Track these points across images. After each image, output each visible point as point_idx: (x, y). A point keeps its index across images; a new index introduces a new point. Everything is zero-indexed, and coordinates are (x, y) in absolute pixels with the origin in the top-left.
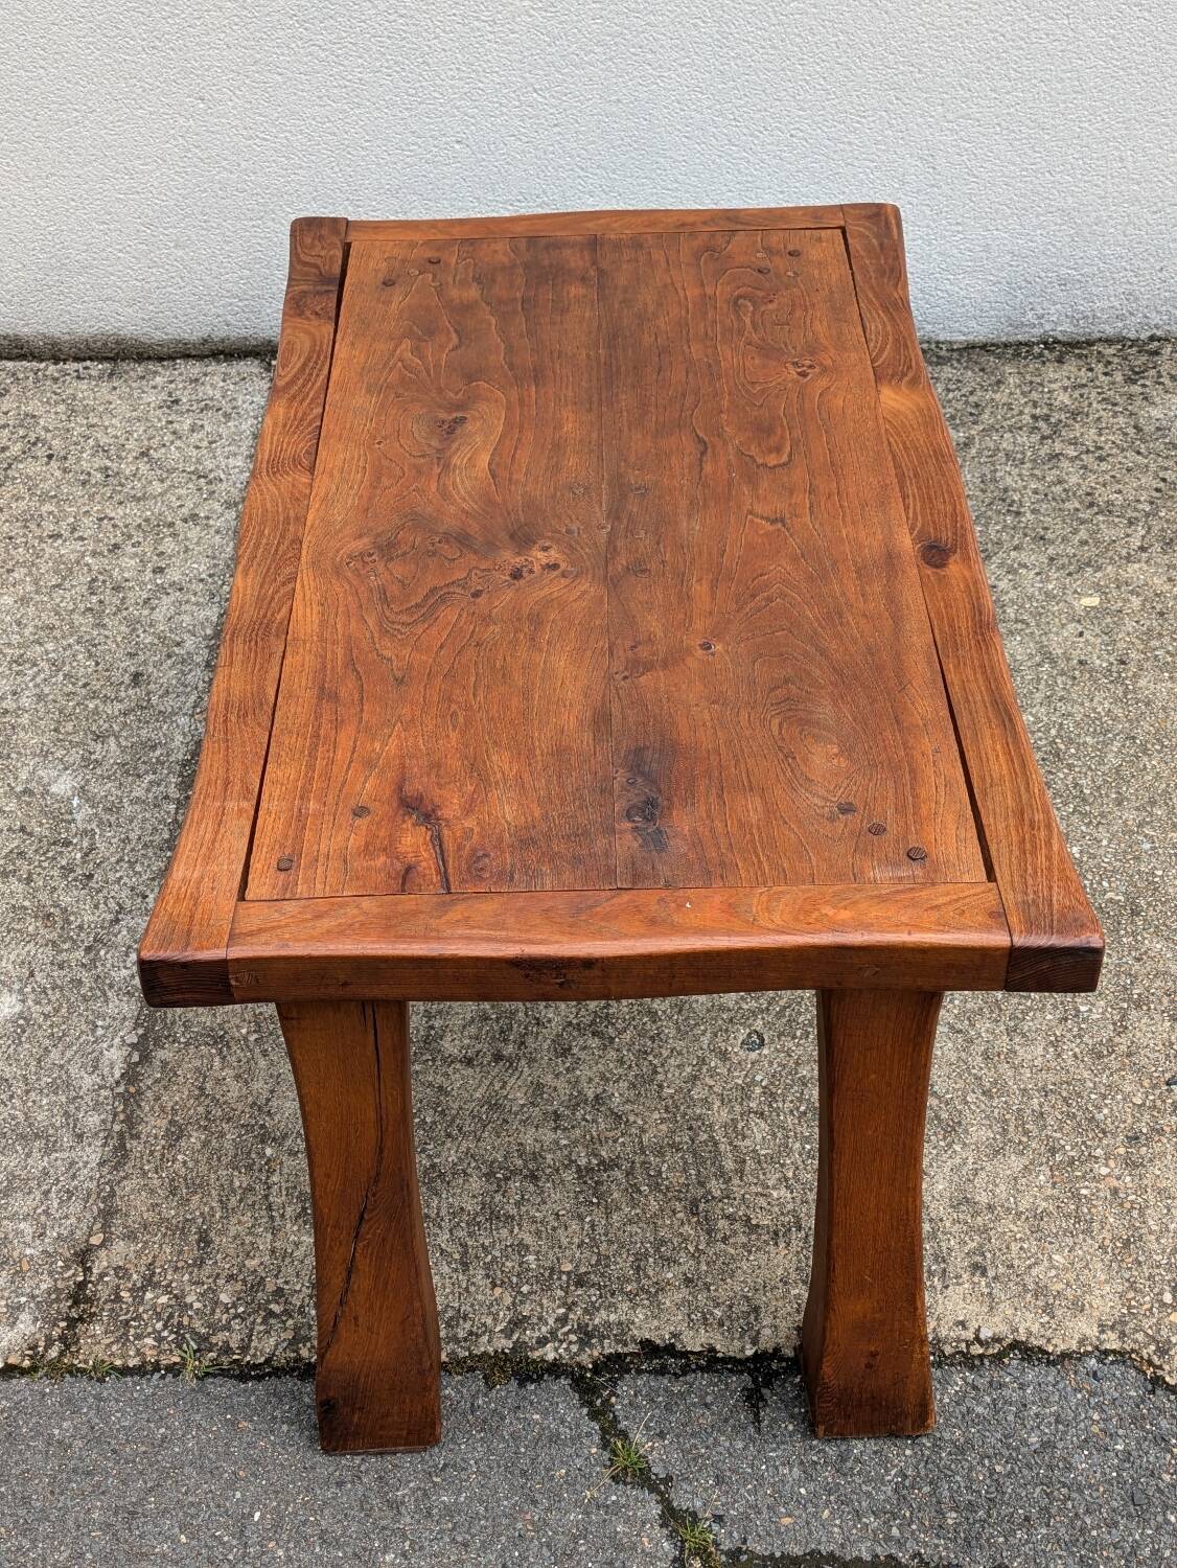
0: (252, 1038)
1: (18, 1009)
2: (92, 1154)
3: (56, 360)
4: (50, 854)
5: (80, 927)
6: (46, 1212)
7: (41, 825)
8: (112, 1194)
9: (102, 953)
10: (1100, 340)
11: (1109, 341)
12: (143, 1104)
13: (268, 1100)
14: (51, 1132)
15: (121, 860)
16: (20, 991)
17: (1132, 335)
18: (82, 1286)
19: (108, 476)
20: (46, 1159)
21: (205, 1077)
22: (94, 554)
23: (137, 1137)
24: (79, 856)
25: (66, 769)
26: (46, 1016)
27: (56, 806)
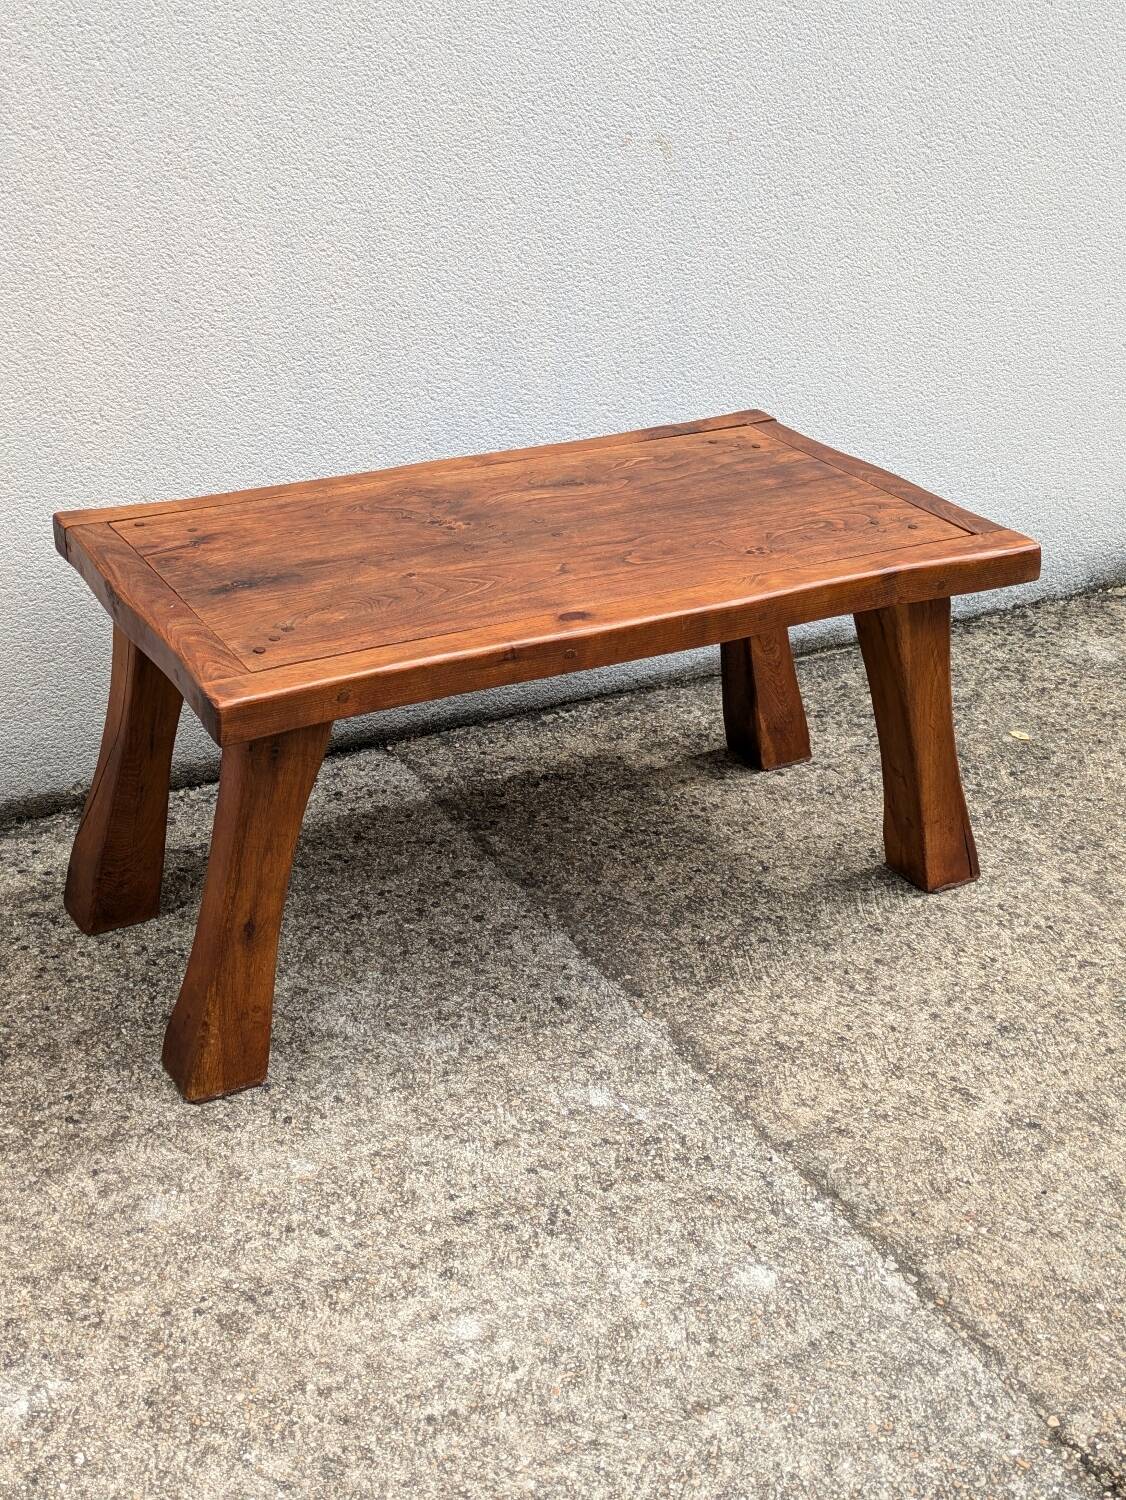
0: (984, 1230)
1: (773, 1276)
2: (969, 1360)
3: (191, 786)
4: (653, 1152)
5: (746, 1198)
6: (989, 1417)
7: (618, 1133)
8: (1023, 1385)
9: (787, 1211)
10: (983, 614)
11: (989, 614)
12: (961, 1310)
13: (1053, 1271)
14: (916, 1357)
15: (716, 1139)
16: (758, 1261)
17: (1002, 607)
18: (1084, 1460)
19: (346, 862)
20: (937, 1378)
21: (984, 1272)
22: (407, 921)
23: (986, 1335)
24: (678, 1146)
25: (586, 1085)
26: (803, 1273)
27: (612, 1115)
